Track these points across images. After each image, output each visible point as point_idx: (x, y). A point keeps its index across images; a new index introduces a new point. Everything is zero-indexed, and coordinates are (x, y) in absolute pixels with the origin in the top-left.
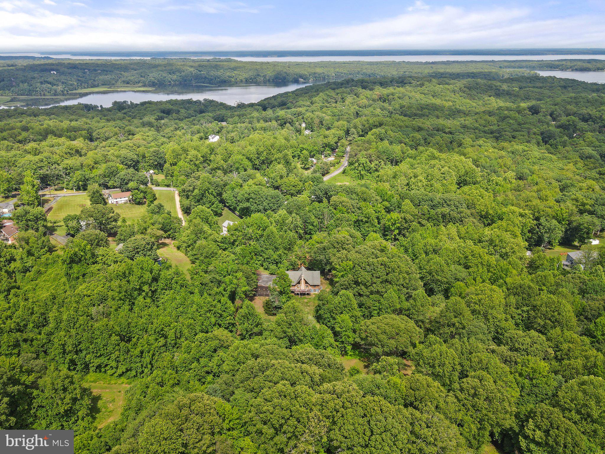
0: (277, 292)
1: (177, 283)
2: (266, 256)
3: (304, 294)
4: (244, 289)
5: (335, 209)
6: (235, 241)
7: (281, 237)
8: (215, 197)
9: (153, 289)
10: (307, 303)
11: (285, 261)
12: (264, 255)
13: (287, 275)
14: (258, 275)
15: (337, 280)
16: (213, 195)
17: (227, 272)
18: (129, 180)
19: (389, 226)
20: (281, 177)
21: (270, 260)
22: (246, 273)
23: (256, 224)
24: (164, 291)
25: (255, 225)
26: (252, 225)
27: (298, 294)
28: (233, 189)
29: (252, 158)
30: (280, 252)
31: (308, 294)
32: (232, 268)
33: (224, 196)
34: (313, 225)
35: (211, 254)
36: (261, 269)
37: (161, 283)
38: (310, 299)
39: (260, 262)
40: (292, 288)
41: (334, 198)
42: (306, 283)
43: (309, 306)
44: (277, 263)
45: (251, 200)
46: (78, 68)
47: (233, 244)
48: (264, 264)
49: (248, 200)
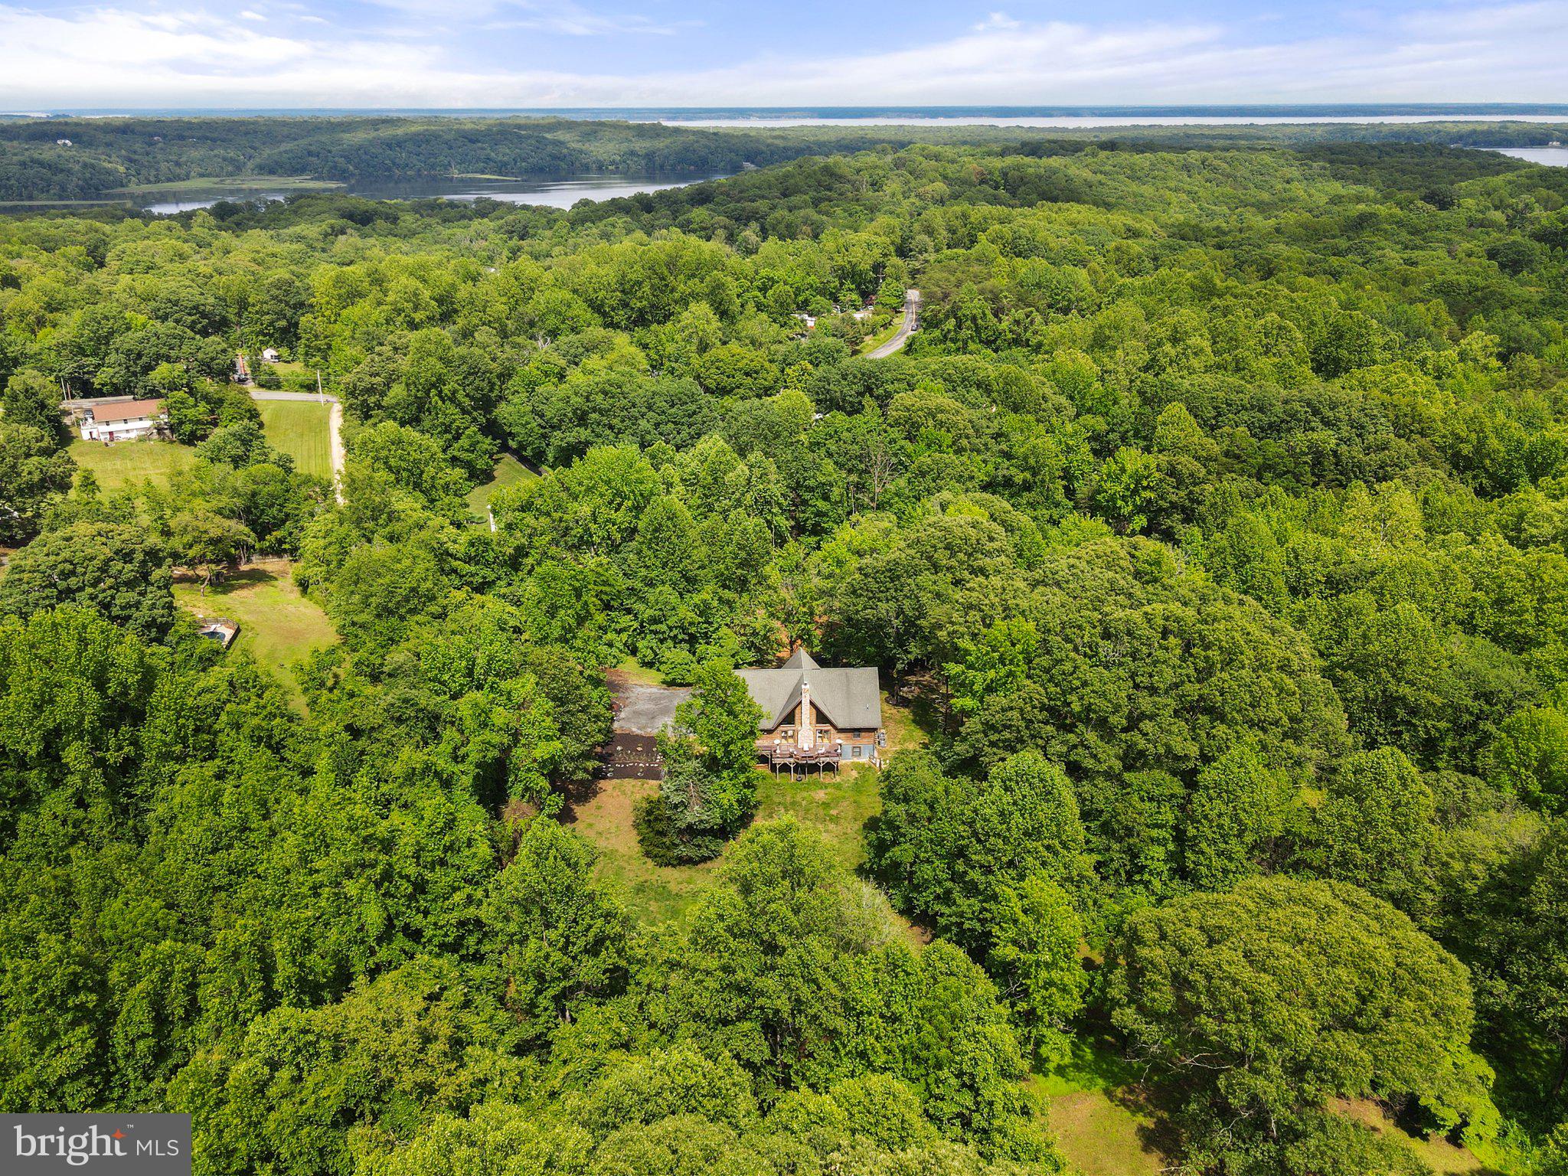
0: (695, 764)
1: (237, 726)
2: (650, 612)
3: (814, 768)
4: (543, 750)
5: (911, 438)
6: (521, 552)
7: (710, 538)
8: (464, 411)
9: (112, 757)
10: (826, 805)
11: (724, 630)
12: (639, 607)
13: (738, 686)
14: (613, 687)
15: (968, 702)
16: (459, 405)
17: (470, 673)
18: (158, 358)
19: (1112, 498)
20: (703, 348)
21: (663, 627)
22: (554, 678)
23: (608, 482)
24: (171, 766)
25: (603, 488)
26: (589, 490)
27: (785, 768)
28: (531, 386)
29: (602, 305)
30: (704, 596)
31: (830, 768)
32: (491, 659)
33: (503, 411)
34: (826, 498)
35: (407, 599)
36: (630, 664)
37: (155, 733)
38: (838, 787)
39: (624, 636)
40: (762, 743)
41: (903, 399)
42: (821, 718)
43: (835, 820)
44: (692, 640)
45: (594, 416)
46: (133, 132)
47: (514, 563)
48: (640, 645)
49: (582, 419)
